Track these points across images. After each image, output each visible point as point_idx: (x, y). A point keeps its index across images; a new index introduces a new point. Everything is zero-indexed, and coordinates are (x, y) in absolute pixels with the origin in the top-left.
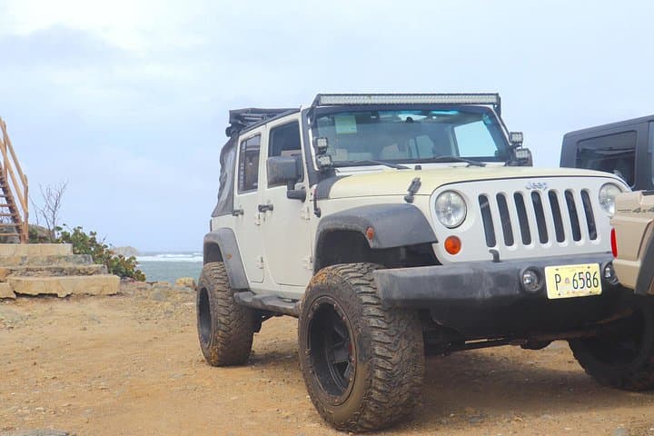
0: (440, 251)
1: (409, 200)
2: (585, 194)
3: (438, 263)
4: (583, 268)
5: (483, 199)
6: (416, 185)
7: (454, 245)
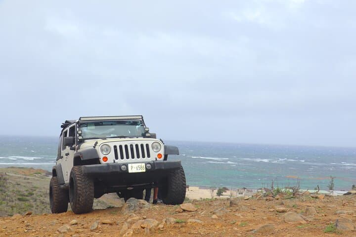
0: (101, 160)
1: (94, 147)
2: (147, 145)
3: (100, 163)
4: (140, 164)
5: (115, 147)
6: (97, 143)
7: (105, 159)
